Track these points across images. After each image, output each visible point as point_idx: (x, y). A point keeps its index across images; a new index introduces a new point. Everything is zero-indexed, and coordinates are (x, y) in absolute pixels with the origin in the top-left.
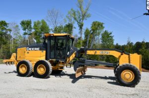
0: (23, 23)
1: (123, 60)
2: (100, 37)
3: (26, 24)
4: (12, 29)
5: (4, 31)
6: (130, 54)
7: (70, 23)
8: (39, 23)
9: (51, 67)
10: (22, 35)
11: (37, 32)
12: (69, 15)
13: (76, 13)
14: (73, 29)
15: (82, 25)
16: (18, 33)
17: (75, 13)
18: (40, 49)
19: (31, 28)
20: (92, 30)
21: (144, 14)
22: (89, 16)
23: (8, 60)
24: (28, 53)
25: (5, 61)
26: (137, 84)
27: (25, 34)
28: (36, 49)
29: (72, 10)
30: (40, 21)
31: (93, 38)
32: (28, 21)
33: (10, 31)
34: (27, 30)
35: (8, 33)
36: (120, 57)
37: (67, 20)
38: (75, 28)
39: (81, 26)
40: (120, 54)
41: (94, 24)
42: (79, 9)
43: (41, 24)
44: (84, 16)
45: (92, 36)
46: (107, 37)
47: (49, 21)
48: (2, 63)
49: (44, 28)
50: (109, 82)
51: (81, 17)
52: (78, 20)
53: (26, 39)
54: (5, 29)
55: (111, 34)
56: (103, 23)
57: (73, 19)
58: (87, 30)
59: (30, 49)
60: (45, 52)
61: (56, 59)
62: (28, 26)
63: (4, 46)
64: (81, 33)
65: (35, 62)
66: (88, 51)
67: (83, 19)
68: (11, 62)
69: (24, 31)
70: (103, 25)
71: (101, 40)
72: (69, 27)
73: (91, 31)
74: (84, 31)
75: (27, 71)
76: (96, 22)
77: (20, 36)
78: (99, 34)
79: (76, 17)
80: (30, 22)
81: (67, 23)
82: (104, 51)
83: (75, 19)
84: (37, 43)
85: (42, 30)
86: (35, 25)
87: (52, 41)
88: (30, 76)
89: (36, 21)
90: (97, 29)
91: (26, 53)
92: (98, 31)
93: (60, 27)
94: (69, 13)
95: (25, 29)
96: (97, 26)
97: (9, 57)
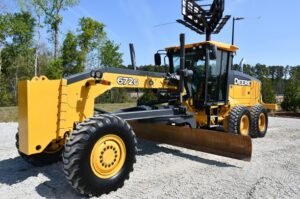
7: (26, 11)
21: (178, 21)
38: (42, 27)
56: (103, 25)
58: (69, 35)
64: (54, 39)
70: (104, 29)
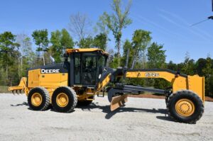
0: (35, 35)
1: (179, 85)
2: (146, 52)
3: (40, 36)
4: (21, 43)
5: (10, 47)
6: (189, 76)
7: (102, 32)
8: (58, 34)
9: (76, 96)
10: (35, 51)
11: (55, 46)
12: (101, 22)
13: (111, 18)
14: (107, 42)
15: (120, 36)
16: (30, 49)
17: (109, 18)
18: (60, 72)
19: (47, 41)
20: (134, 42)
21: (209, 18)
22: (129, 22)
23: (15, 88)
24: (43, 76)
25: (11, 88)
26: (198, 119)
27: (39, 50)
28: (54, 71)
29: (105, 14)
30: (60, 31)
31: (136, 54)
32: (42, 32)
33: (18, 45)
34: (41, 44)
35: (16, 49)
36: (173, 80)
37: (99, 28)
38: (110, 40)
39: (118, 38)
40: (173, 76)
41: (137, 33)
42: (115, 13)
43: (62, 35)
44: (122, 22)
45: (134, 51)
46: (156, 52)
47: (73, 31)
48: (8, 92)
49: (66, 41)
50: (158, 117)
51: (118, 25)
52: (114, 28)
53: (41, 57)
54: (11, 43)
55: (161, 47)
56: (149, 33)
57: (106, 27)
58: (127, 43)
59: (46, 71)
60: (66, 74)
61: (83, 84)
62: (42, 39)
63: (10, 67)
64: (118, 47)
65: (53, 90)
66: (128, 73)
67: (121, 27)
68: (20, 90)
69: (38, 46)
70: (150, 35)
71: (147, 57)
72: (102, 39)
73: (132, 44)
74: (122, 44)
75: (42, 102)
76: (140, 31)
77: (32, 54)
78: (144, 48)
79: (111, 24)
80: (46, 32)
81: (98, 34)
82: (151, 73)
83: (109, 27)
84: (56, 62)
85: (63, 44)
86: (53, 37)
87: (76, 59)
88: (47, 109)
89: (55, 31)
90: (141, 41)
91: (41, 77)
92: (142, 44)
93: (89, 39)
94: (101, 19)
95: (38, 43)
96: (141, 36)
97: (17, 83)
